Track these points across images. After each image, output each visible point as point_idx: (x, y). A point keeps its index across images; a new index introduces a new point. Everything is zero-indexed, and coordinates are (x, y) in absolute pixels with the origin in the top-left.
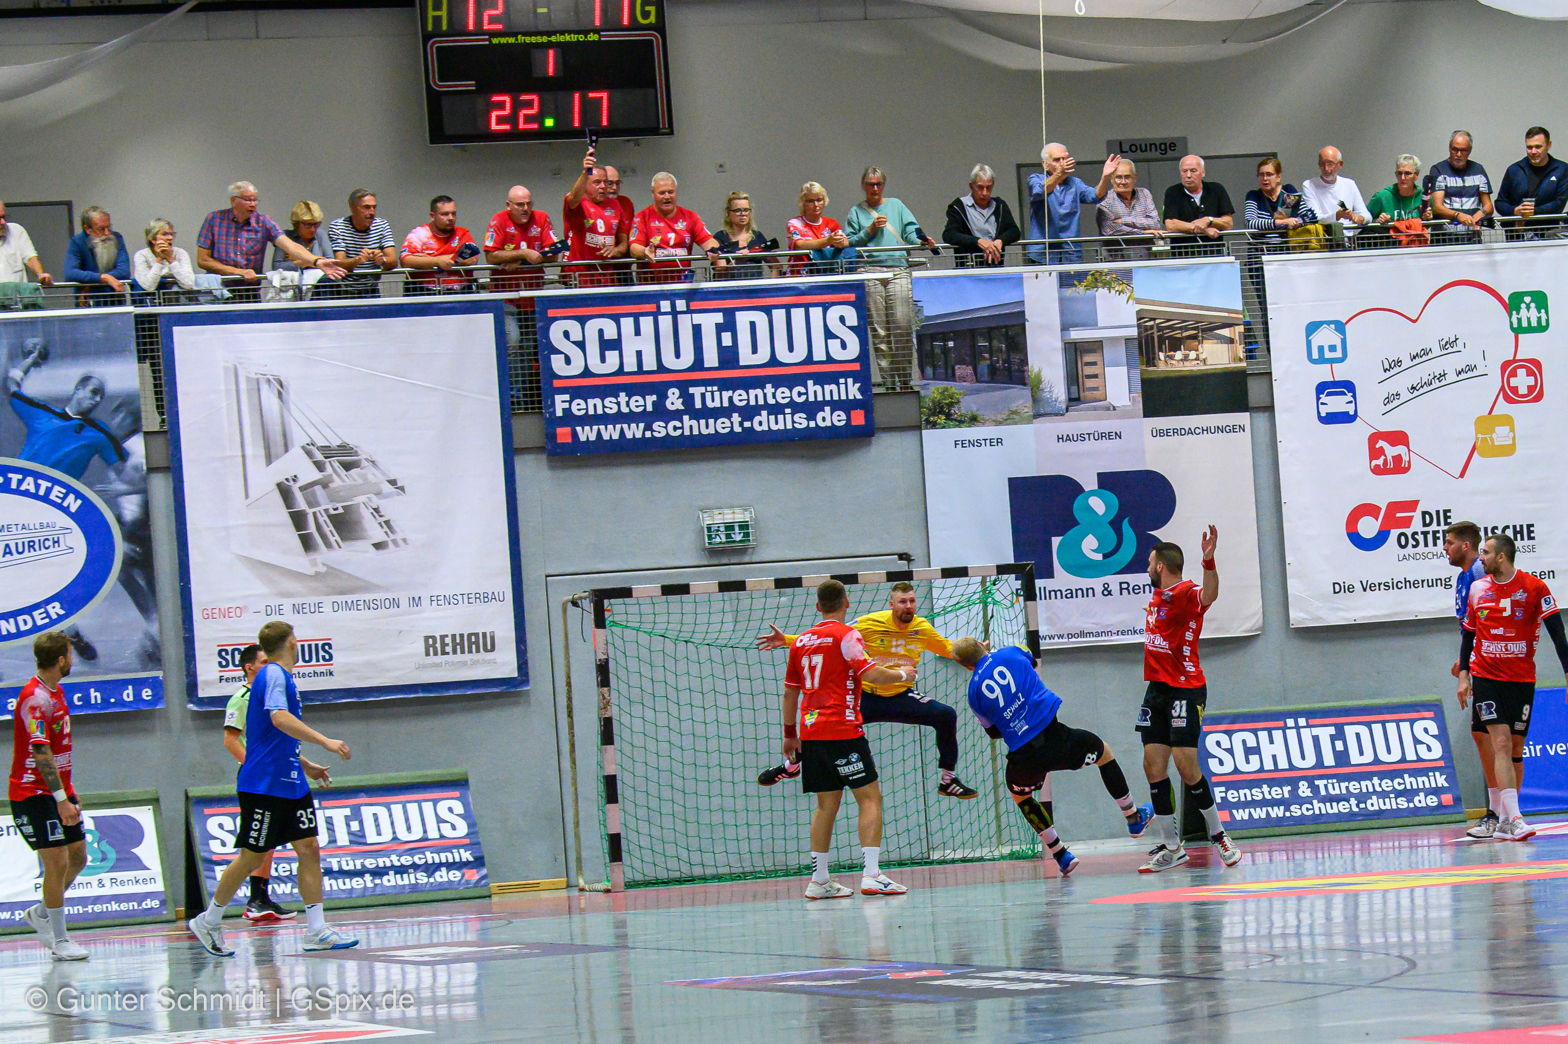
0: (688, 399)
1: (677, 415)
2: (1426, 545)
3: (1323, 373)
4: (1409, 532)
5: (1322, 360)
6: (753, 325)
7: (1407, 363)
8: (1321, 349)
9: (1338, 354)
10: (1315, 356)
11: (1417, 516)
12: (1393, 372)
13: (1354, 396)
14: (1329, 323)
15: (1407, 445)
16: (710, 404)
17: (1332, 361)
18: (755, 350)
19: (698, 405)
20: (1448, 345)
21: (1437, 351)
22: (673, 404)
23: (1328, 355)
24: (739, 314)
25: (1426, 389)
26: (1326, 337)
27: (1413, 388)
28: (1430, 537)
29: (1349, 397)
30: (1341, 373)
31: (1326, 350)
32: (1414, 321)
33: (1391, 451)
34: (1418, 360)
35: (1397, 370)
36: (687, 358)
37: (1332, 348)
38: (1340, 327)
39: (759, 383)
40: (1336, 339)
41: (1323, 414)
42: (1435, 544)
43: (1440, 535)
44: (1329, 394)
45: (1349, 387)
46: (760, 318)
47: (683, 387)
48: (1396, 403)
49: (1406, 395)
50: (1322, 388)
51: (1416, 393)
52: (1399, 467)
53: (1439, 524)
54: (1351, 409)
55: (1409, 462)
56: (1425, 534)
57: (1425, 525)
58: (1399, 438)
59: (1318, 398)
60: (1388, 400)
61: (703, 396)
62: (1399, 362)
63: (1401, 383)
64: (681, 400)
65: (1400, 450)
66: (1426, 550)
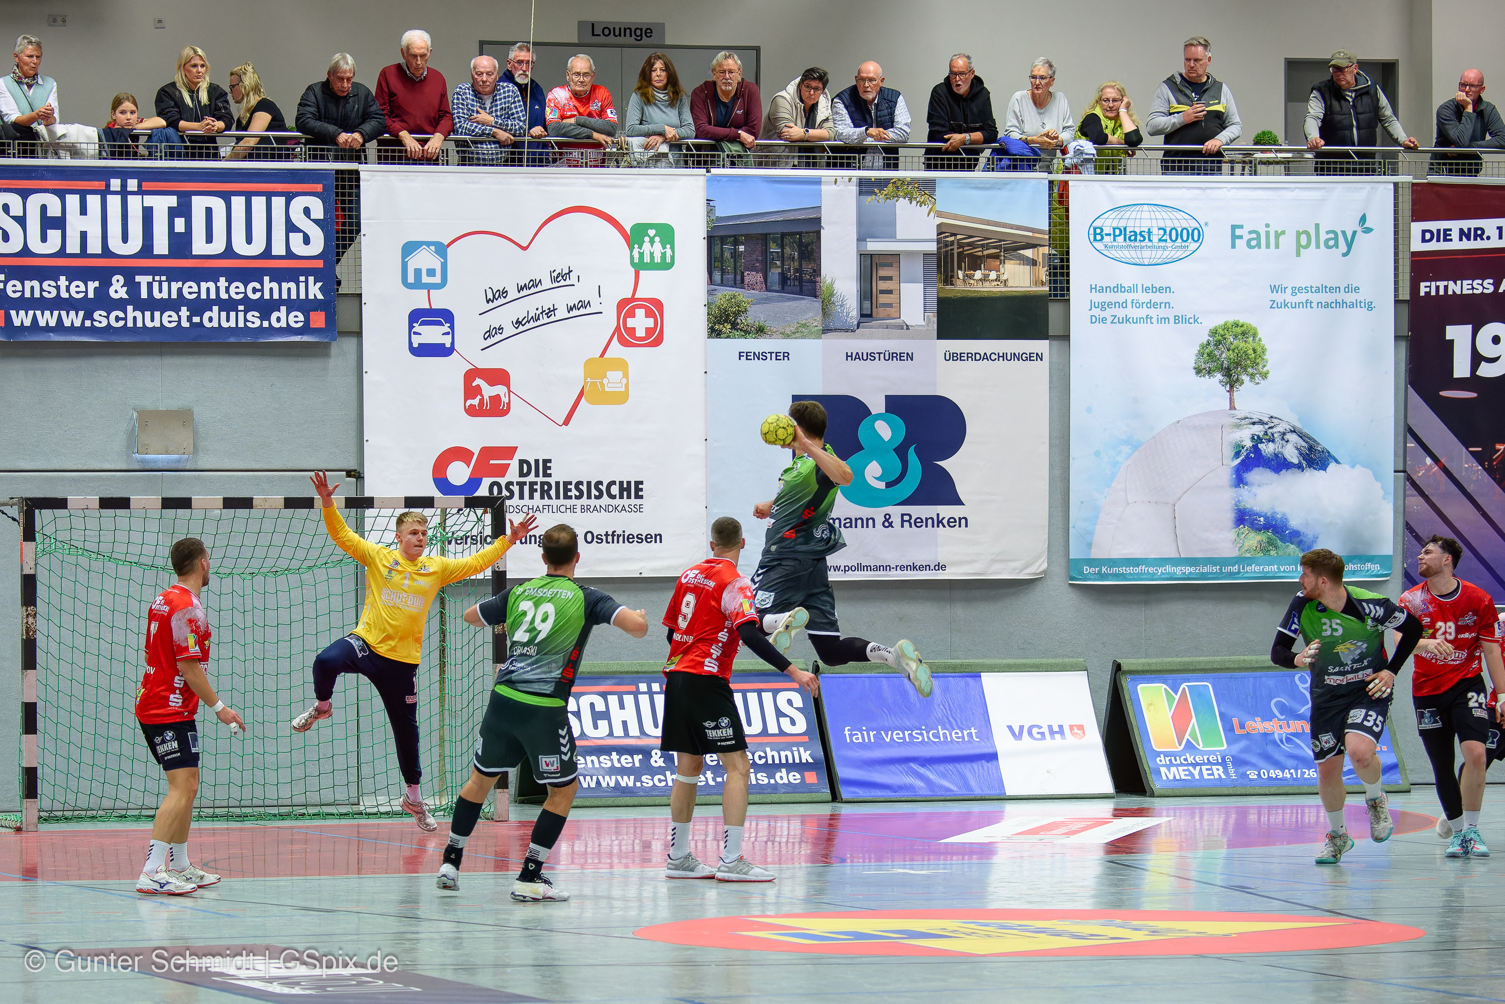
0: (132, 287)
1: (121, 305)
2: (521, 497)
3: (420, 300)
4: (503, 481)
5: (418, 285)
6: (209, 211)
7: (513, 294)
8: (418, 272)
9: (437, 279)
10: (411, 279)
11: (514, 465)
12: (496, 303)
13: (452, 327)
14: (428, 244)
15: (507, 383)
16: (157, 295)
17: (429, 287)
18: (209, 239)
19: (144, 294)
20: (561, 277)
21: (547, 284)
22: (116, 292)
23: (425, 279)
24: (195, 199)
25: (532, 324)
26: (424, 260)
27: (519, 322)
28: (526, 489)
29: (446, 328)
30: (439, 300)
31: (424, 273)
32: (525, 249)
33: (488, 391)
34: (525, 292)
35: (501, 301)
36: (135, 244)
37: (431, 272)
38: (441, 250)
39: (212, 275)
40: (435, 263)
41: (415, 345)
42: (531, 497)
43: (538, 487)
44: (423, 323)
45: (446, 316)
46: (217, 204)
47: (129, 275)
48: (498, 337)
49: (509, 330)
50: (416, 316)
51: (521, 328)
52: (497, 409)
53: (537, 475)
54: (448, 343)
55: (509, 404)
56: (521, 485)
57: (522, 474)
58: (499, 377)
59: (411, 327)
60: (489, 334)
61: (150, 285)
62: (504, 293)
63: (505, 316)
64: (125, 289)
65: (500, 390)
66: (522, 502)
